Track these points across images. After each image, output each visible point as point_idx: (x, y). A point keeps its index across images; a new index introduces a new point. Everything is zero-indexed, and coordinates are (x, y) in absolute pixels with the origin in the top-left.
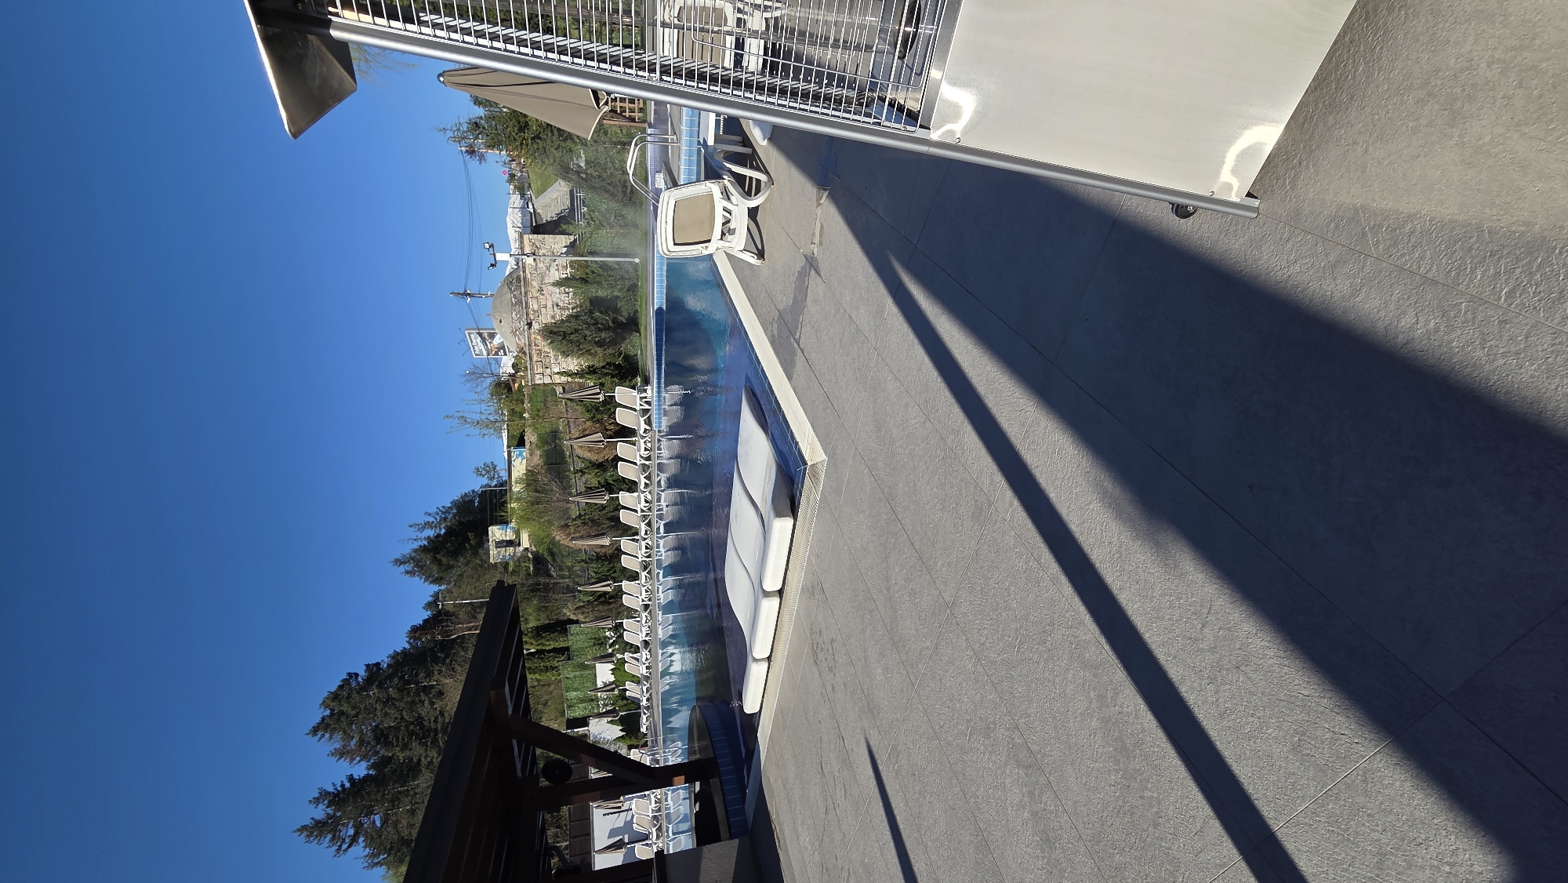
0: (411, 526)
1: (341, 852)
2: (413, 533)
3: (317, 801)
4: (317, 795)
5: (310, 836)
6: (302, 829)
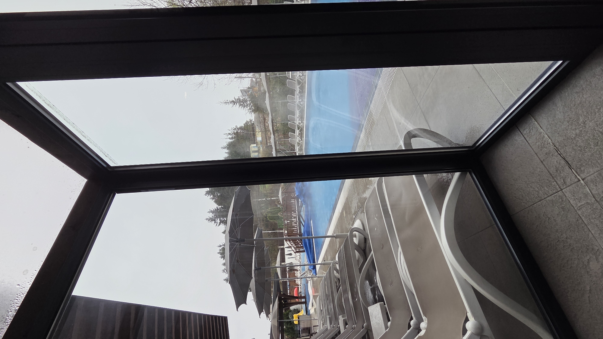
0: (224, 134)
2: (225, 136)
5: (209, 221)
6: (207, 219)
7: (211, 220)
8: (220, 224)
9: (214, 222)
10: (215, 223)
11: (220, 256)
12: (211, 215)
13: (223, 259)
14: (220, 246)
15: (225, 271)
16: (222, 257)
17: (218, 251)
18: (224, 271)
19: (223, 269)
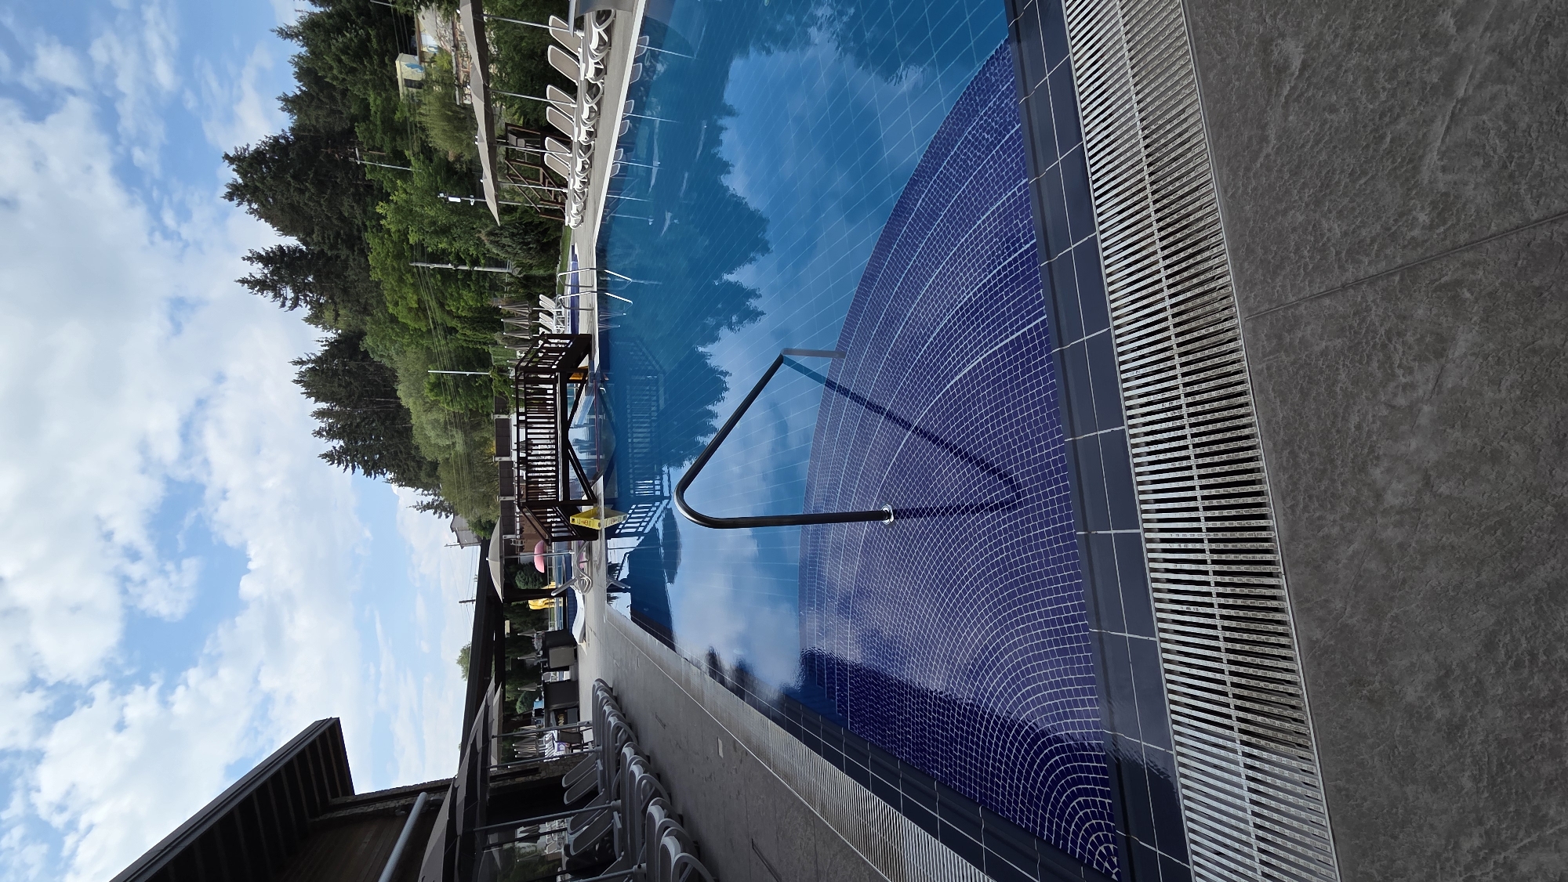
1: (286, 308)
3: (249, 259)
4: (250, 255)
5: (253, 288)
6: (243, 281)
7: (260, 285)
8: (295, 304)
9: (271, 294)
10: (275, 296)
11: (303, 390)
12: (258, 270)
13: (313, 399)
14: (301, 363)
15: (324, 433)
16: (309, 395)
17: (296, 377)
18: (319, 433)
19: (317, 429)
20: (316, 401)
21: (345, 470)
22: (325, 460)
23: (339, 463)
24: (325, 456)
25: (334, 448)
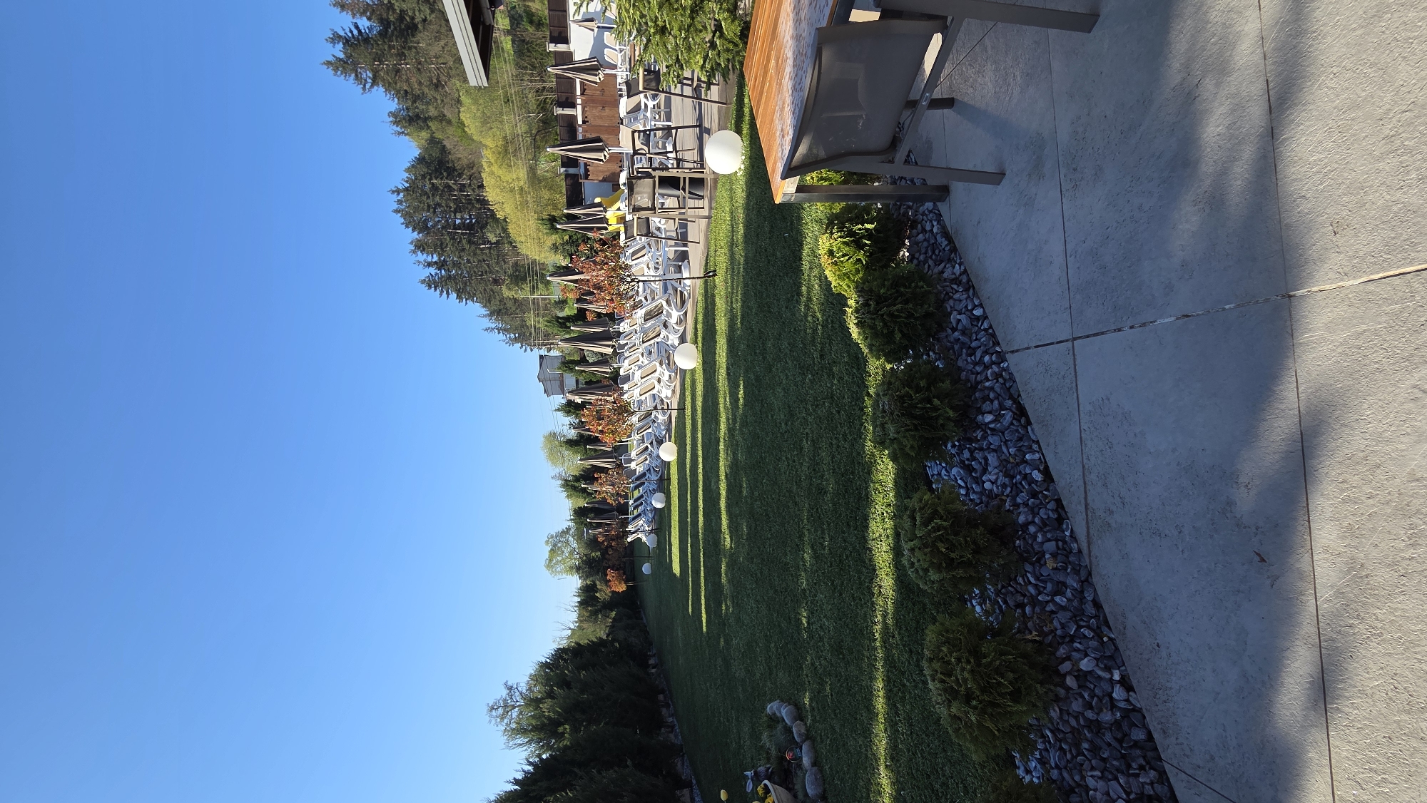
20: (413, 231)
21: (441, 295)
22: (424, 285)
23: (435, 290)
24: (423, 282)
25: (431, 274)
